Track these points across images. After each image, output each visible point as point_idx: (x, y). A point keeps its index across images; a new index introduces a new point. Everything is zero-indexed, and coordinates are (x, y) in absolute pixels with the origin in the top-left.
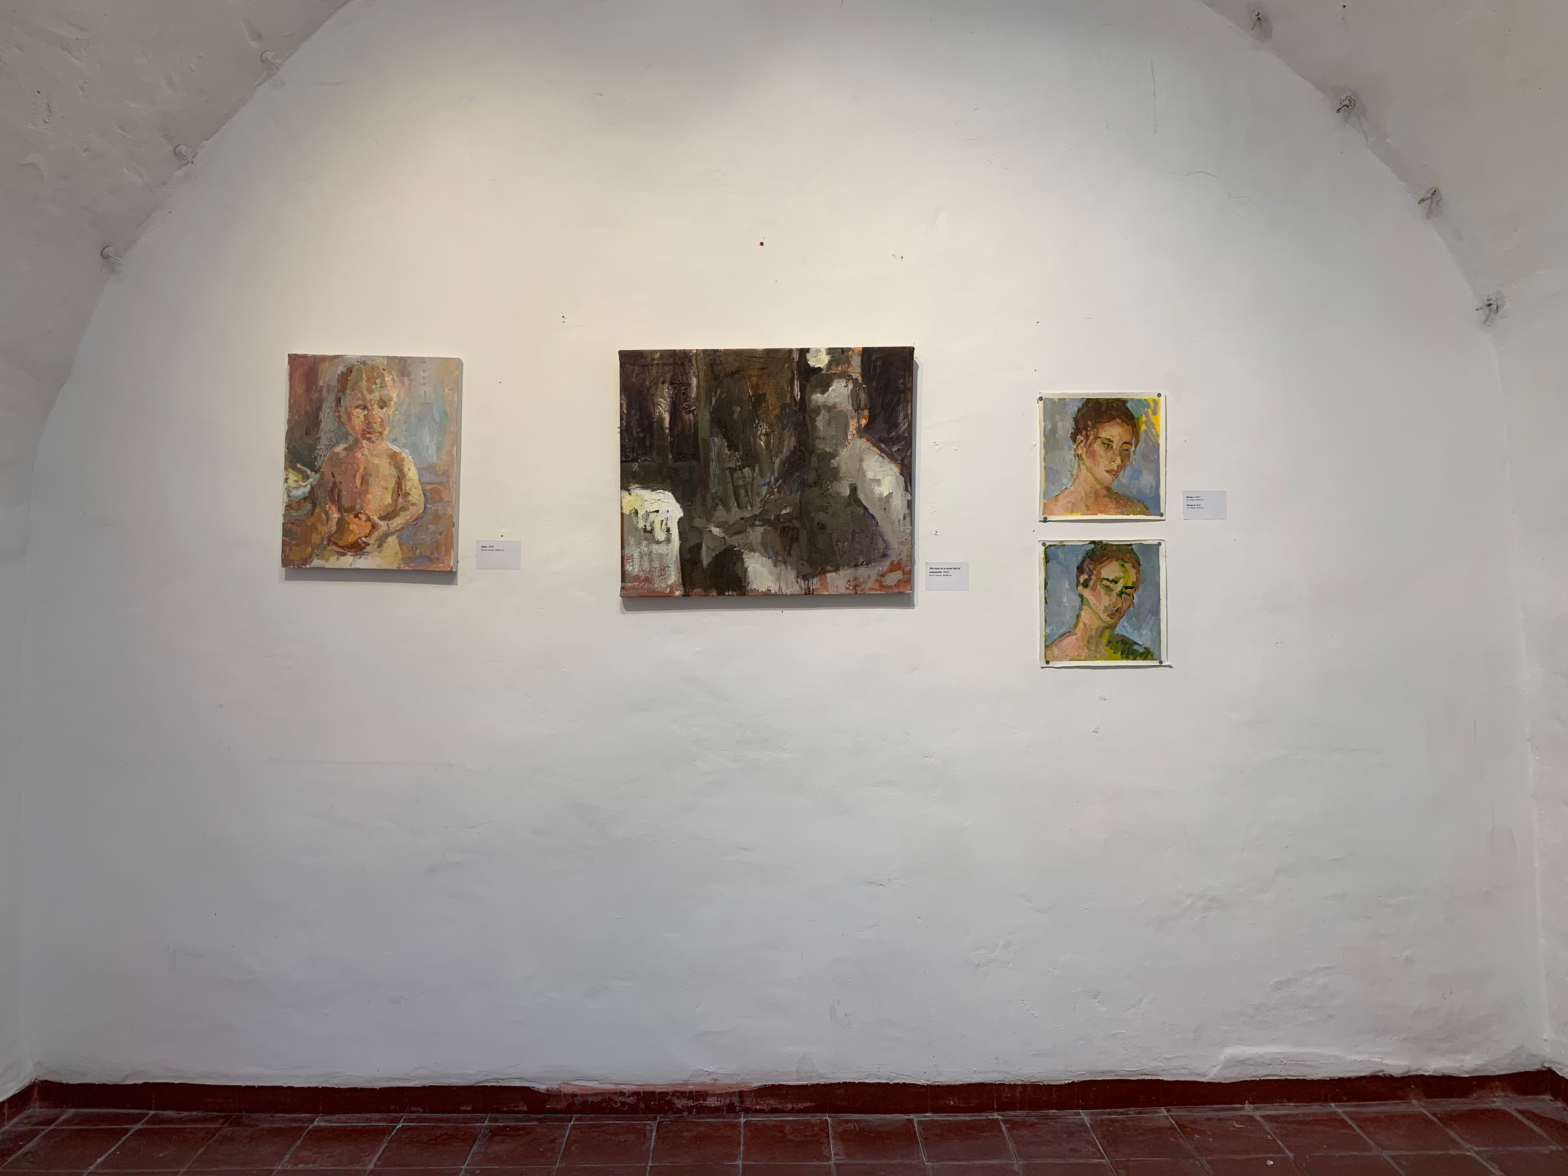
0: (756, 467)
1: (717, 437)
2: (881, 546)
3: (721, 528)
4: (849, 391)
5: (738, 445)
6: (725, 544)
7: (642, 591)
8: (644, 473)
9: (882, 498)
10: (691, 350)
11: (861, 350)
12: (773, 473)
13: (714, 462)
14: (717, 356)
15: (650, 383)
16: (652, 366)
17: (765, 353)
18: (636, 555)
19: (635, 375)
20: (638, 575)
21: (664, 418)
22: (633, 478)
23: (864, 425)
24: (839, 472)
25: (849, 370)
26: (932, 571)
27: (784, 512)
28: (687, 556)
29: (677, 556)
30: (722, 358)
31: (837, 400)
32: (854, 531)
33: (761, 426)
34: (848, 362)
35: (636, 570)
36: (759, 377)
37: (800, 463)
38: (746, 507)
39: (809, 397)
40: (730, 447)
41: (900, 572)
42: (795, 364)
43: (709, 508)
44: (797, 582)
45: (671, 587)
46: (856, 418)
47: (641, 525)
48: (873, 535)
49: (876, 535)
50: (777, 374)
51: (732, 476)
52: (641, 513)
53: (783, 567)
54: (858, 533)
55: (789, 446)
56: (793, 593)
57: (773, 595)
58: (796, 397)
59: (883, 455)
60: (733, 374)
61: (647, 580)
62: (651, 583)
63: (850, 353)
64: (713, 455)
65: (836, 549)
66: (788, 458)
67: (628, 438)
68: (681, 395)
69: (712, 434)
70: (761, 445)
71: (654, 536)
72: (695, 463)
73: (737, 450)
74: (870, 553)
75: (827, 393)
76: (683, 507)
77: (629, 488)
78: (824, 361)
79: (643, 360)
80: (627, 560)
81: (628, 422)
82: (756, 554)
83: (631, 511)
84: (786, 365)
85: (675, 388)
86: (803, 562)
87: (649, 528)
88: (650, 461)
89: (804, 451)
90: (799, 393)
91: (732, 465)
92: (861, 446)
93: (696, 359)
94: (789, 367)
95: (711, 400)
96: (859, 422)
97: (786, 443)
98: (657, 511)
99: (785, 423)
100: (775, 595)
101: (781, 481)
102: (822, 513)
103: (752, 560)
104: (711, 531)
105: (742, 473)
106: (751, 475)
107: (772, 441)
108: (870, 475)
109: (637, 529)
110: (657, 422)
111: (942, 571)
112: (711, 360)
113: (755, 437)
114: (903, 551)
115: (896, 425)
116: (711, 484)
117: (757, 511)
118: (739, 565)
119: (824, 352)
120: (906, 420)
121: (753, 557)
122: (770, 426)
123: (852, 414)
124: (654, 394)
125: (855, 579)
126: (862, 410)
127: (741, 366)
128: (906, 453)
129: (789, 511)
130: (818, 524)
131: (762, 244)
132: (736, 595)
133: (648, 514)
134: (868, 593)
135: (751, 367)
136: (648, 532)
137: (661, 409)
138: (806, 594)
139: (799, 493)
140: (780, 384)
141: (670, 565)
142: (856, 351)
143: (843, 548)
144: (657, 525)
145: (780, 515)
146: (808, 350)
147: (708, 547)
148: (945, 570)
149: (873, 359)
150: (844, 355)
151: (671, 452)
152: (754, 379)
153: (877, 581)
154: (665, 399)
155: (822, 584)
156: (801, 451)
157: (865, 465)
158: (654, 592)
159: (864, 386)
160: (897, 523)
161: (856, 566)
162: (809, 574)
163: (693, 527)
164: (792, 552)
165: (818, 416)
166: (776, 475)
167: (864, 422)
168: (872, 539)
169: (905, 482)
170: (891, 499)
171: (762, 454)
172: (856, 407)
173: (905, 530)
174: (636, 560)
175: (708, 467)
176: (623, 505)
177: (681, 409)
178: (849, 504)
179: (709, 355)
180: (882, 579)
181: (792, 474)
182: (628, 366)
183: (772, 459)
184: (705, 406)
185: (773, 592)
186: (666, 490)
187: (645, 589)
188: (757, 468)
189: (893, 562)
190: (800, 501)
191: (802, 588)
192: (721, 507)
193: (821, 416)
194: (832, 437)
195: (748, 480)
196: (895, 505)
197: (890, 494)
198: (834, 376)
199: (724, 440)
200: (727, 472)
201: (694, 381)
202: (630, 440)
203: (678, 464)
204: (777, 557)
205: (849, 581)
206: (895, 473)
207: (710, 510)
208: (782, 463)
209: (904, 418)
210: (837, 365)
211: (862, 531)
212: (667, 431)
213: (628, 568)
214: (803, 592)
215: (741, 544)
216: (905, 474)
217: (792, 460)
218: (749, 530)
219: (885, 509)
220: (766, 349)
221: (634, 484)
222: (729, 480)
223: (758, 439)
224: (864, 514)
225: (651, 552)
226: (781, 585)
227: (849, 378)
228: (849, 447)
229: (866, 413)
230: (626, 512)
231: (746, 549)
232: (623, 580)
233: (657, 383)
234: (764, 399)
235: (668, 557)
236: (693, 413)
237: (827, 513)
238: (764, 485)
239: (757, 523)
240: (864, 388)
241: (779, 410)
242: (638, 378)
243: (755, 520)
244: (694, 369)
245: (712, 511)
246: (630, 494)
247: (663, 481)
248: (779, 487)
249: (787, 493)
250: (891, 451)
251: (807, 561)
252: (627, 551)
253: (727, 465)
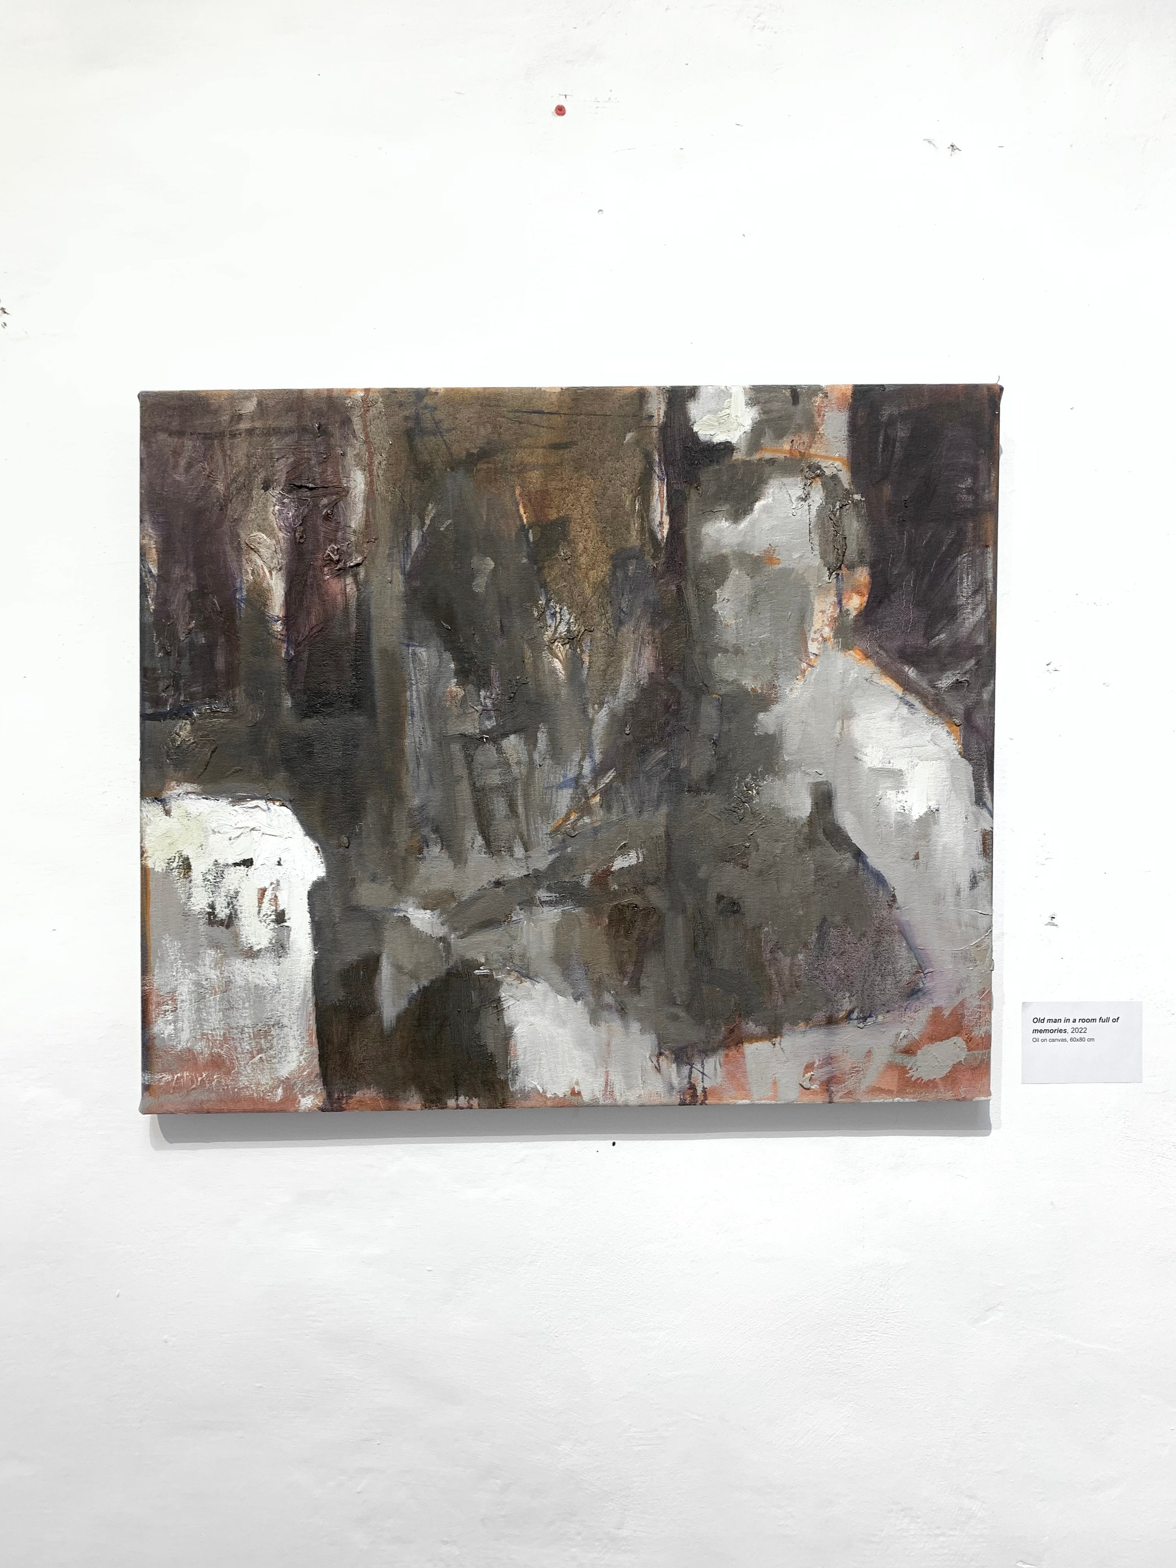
0: (539, 735)
1: (428, 647)
2: (905, 963)
3: (437, 912)
4: (814, 512)
5: (486, 670)
6: (447, 958)
7: (204, 1097)
8: (207, 750)
9: (906, 825)
10: (349, 391)
11: (849, 393)
12: (587, 751)
13: (417, 718)
14: (426, 407)
15: (228, 487)
16: (233, 436)
17: (568, 400)
18: (185, 990)
19: (183, 463)
20: (189, 1050)
21: (269, 590)
22: (179, 765)
23: (854, 613)
24: (780, 748)
25: (812, 451)
26: (1039, 1026)
27: (620, 863)
28: (337, 994)
29: (305, 992)
30: (440, 415)
31: (779, 539)
32: (824, 920)
33: (554, 615)
34: (811, 426)
35: (185, 1036)
36: (550, 470)
37: (667, 723)
38: (510, 850)
39: (696, 532)
40: (463, 675)
41: (959, 1040)
42: (655, 433)
43: (403, 854)
44: (658, 1069)
45: (288, 1084)
46: (833, 592)
47: (200, 901)
48: (879, 931)
49: (890, 932)
50: (602, 460)
51: (469, 760)
52: (199, 868)
53: (617, 1024)
54: (836, 927)
55: (635, 672)
56: (645, 1100)
57: (588, 1106)
58: (657, 529)
59: (911, 698)
60: (471, 461)
61: (217, 1063)
62: (228, 1073)
63: (818, 400)
64: (414, 697)
65: (771, 972)
66: (633, 709)
67: (163, 647)
68: (320, 521)
69: (411, 638)
70: (553, 671)
71: (237, 936)
72: (361, 720)
73: (483, 683)
74: (872, 985)
75: (748, 519)
76: (324, 849)
77: (166, 794)
78: (740, 425)
79: (207, 420)
80: (159, 1004)
81: (163, 602)
82: (538, 986)
83: (170, 861)
84: (629, 436)
85: (301, 502)
86: (674, 1010)
87: (222, 913)
88: (226, 715)
89: (680, 687)
90: (666, 519)
91: (470, 728)
92: (846, 673)
93: (363, 417)
94: (637, 442)
95: (408, 538)
96: (840, 602)
97: (626, 664)
98: (248, 863)
99: (624, 605)
100: (594, 1106)
101: (611, 774)
102: (730, 867)
103: (526, 1006)
104: (405, 920)
105: (500, 751)
106: (524, 758)
107: (586, 659)
108: (872, 758)
109: (187, 915)
110: (248, 601)
111: (1069, 1026)
112: (406, 418)
113: (537, 646)
114: (968, 979)
115: (952, 613)
116: (408, 783)
117: (542, 861)
118: (488, 1018)
119: (739, 399)
120: (978, 598)
121: (529, 996)
122: (582, 612)
123: (819, 579)
124: (239, 520)
125: (829, 1060)
126: (851, 567)
127: (496, 437)
128: (980, 694)
129: (634, 862)
130: (720, 898)
131: (560, 110)
132: (480, 1107)
133: (219, 871)
134: (865, 1100)
135: (525, 442)
136: (221, 923)
137: (260, 562)
138: (683, 1103)
139: (664, 809)
140: (610, 492)
141: (285, 1021)
142: (833, 396)
143: (791, 970)
144: (247, 904)
145: (608, 872)
146: (692, 393)
147: (398, 968)
148: (1078, 1025)
149: (884, 419)
150: (800, 406)
151: (289, 689)
152: (535, 477)
153: (891, 1066)
154: (271, 534)
155: (731, 1076)
156: (673, 689)
157: (859, 729)
158: (237, 1098)
159: (857, 497)
160: (950, 899)
161: (831, 1021)
162: (694, 1045)
163: (356, 909)
164: (644, 982)
165: (720, 583)
166: (598, 757)
167: (855, 603)
168: (878, 943)
169: (977, 779)
170: (935, 829)
171: (557, 695)
172: (831, 558)
173: (974, 918)
174: (186, 1005)
175: (397, 729)
176: (148, 845)
177: (320, 563)
178: (811, 842)
179: (401, 405)
180: (909, 1061)
181: (644, 752)
182: (162, 437)
183: (584, 711)
184: (389, 555)
185: (586, 1097)
186: (272, 800)
187: (210, 1090)
188: (542, 738)
189: (938, 1010)
190: (668, 835)
191: (671, 1088)
192: (435, 850)
193: (729, 584)
194: (761, 645)
195: (515, 770)
196: (944, 847)
197: (932, 815)
198: (768, 469)
199: (447, 656)
200: (456, 748)
201: (358, 482)
202: (168, 654)
203: (310, 723)
204: (598, 996)
205: (809, 1067)
206: (947, 752)
207: (404, 860)
208: (617, 722)
209: (975, 592)
210: (780, 435)
211: (847, 920)
212: (278, 627)
213: (162, 1028)
214: (676, 1099)
215: (495, 956)
216: (975, 756)
217: (644, 714)
218: (518, 915)
219: (917, 857)
220: (568, 389)
221: (179, 782)
222: (460, 770)
223: (546, 654)
224: (855, 872)
225: (229, 982)
226: (612, 1077)
227: (814, 472)
228: (812, 675)
229: (862, 575)
230: (157, 864)
231: (509, 973)
232: (147, 1064)
233: (247, 487)
234: (564, 535)
235: (278, 997)
236: (355, 576)
237: (745, 866)
238: (561, 786)
239: (542, 894)
240: (856, 504)
241: (606, 568)
242: (193, 472)
243: (537, 887)
244: (358, 445)
245: (411, 860)
246: (168, 813)
247: (267, 774)
248: (606, 792)
249: (630, 809)
250: (934, 687)
251: (688, 1007)
252: (158, 979)
253: (455, 728)
